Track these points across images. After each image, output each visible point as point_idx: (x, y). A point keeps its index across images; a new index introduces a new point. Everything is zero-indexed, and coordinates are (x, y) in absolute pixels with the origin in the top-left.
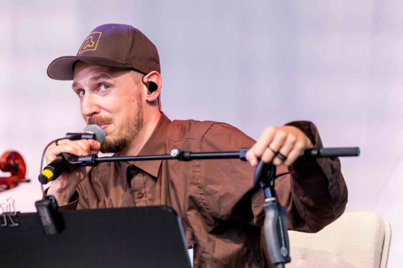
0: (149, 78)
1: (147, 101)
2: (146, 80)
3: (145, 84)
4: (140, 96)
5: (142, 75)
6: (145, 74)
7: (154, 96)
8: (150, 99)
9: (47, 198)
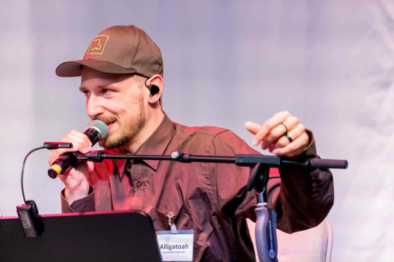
2: (148, 84)
4: (142, 99)
7: (155, 98)
8: (152, 101)
9: (27, 203)
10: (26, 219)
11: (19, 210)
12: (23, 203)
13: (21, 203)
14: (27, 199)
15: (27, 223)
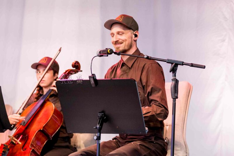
0: (135, 32)
1: (134, 40)
2: (134, 33)
3: (134, 34)
4: (132, 38)
5: (133, 31)
6: (134, 31)
7: (136, 39)
8: (135, 39)
9: (93, 75)
10: (92, 80)
11: (90, 77)
12: (91, 75)
13: (90, 75)
14: (93, 73)
15: (92, 82)
